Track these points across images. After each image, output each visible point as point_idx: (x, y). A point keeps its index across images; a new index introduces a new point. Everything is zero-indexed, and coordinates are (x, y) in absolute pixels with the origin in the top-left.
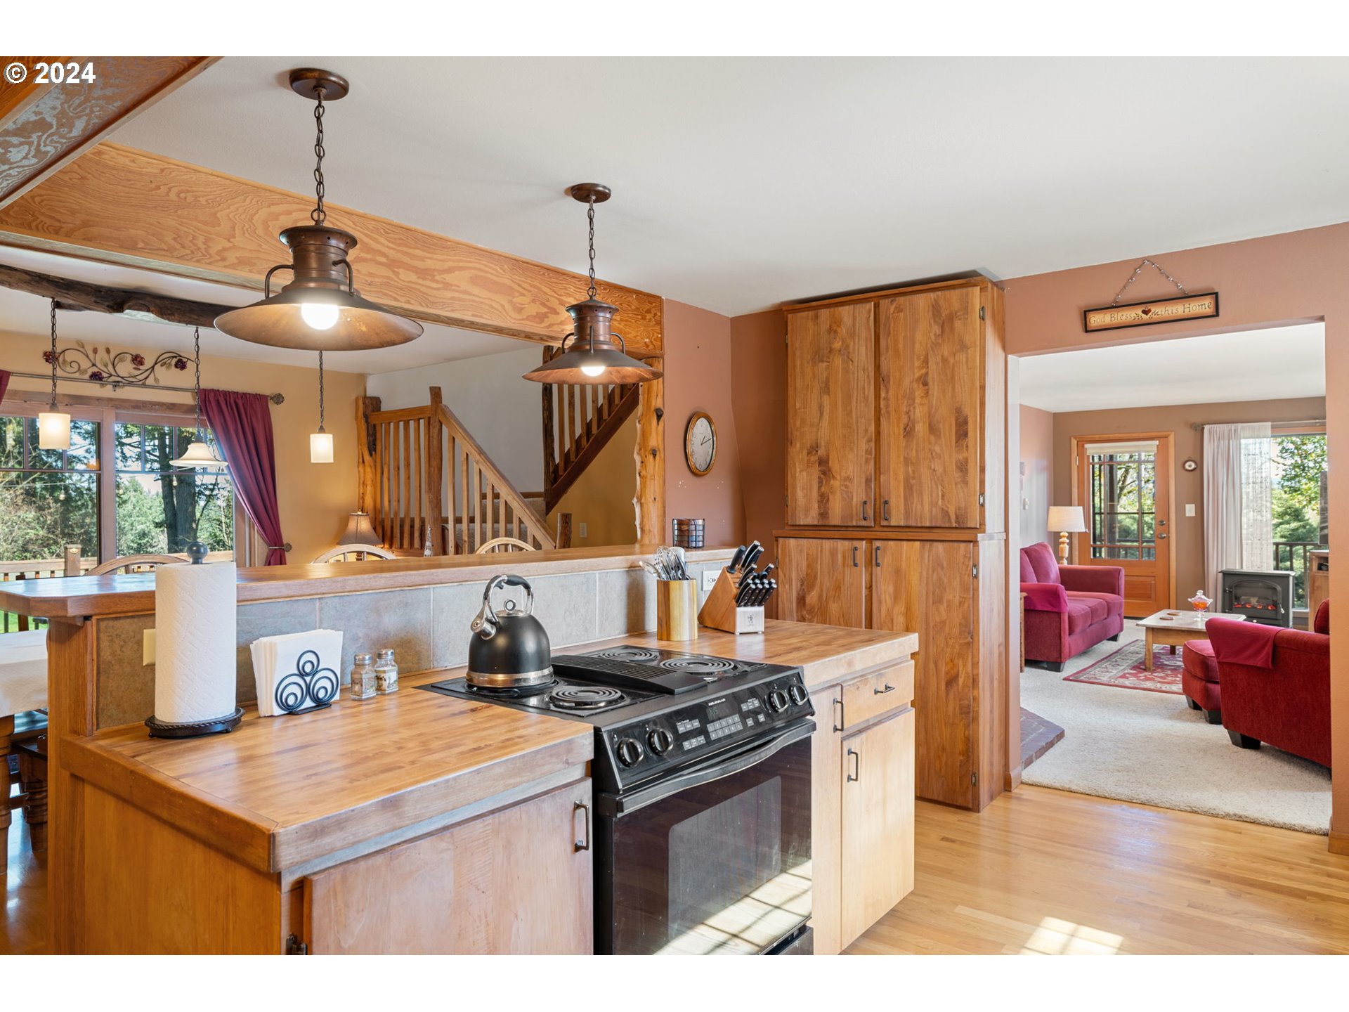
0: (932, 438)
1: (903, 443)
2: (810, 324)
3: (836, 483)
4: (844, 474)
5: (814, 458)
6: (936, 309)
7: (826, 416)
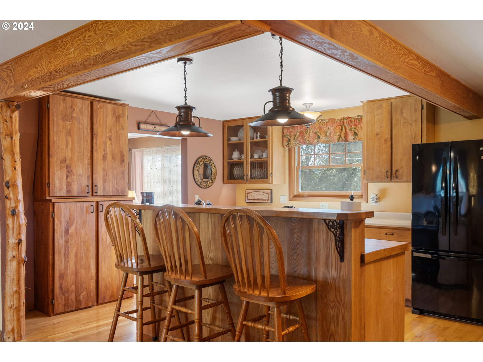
0: (113, 161)
1: (102, 162)
2: (61, 102)
3: (75, 177)
4: (78, 173)
5: (63, 165)
6: (114, 111)
7: (69, 147)
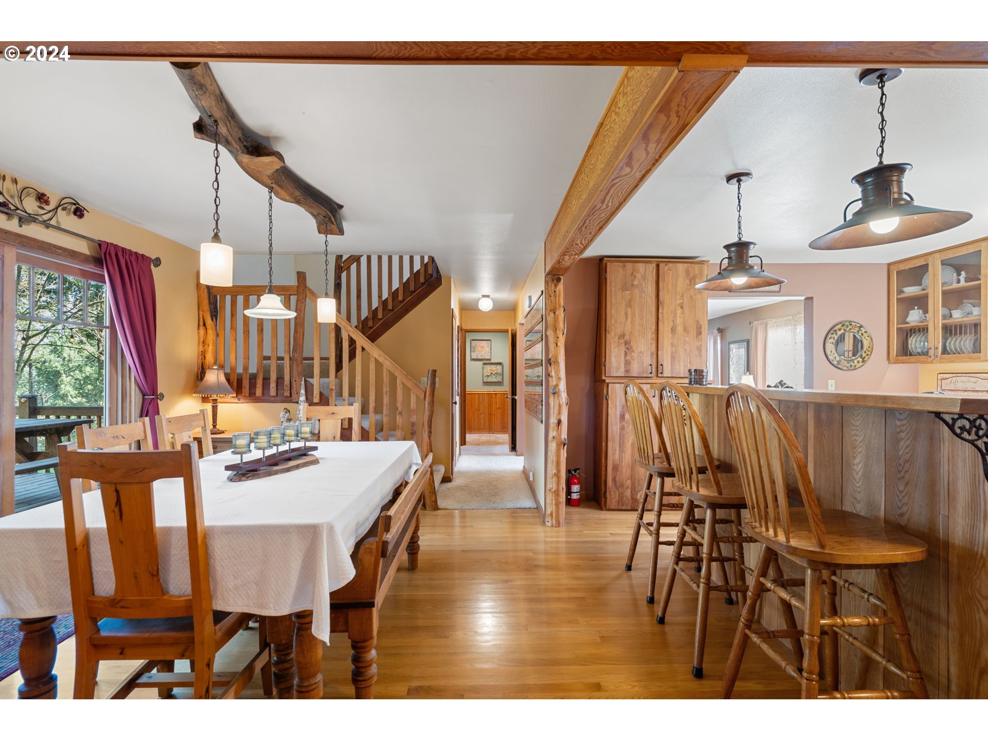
0: (685, 334)
1: (670, 335)
2: (620, 269)
3: (635, 355)
4: (639, 350)
5: (621, 341)
6: (687, 272)
7: (629, 319)
